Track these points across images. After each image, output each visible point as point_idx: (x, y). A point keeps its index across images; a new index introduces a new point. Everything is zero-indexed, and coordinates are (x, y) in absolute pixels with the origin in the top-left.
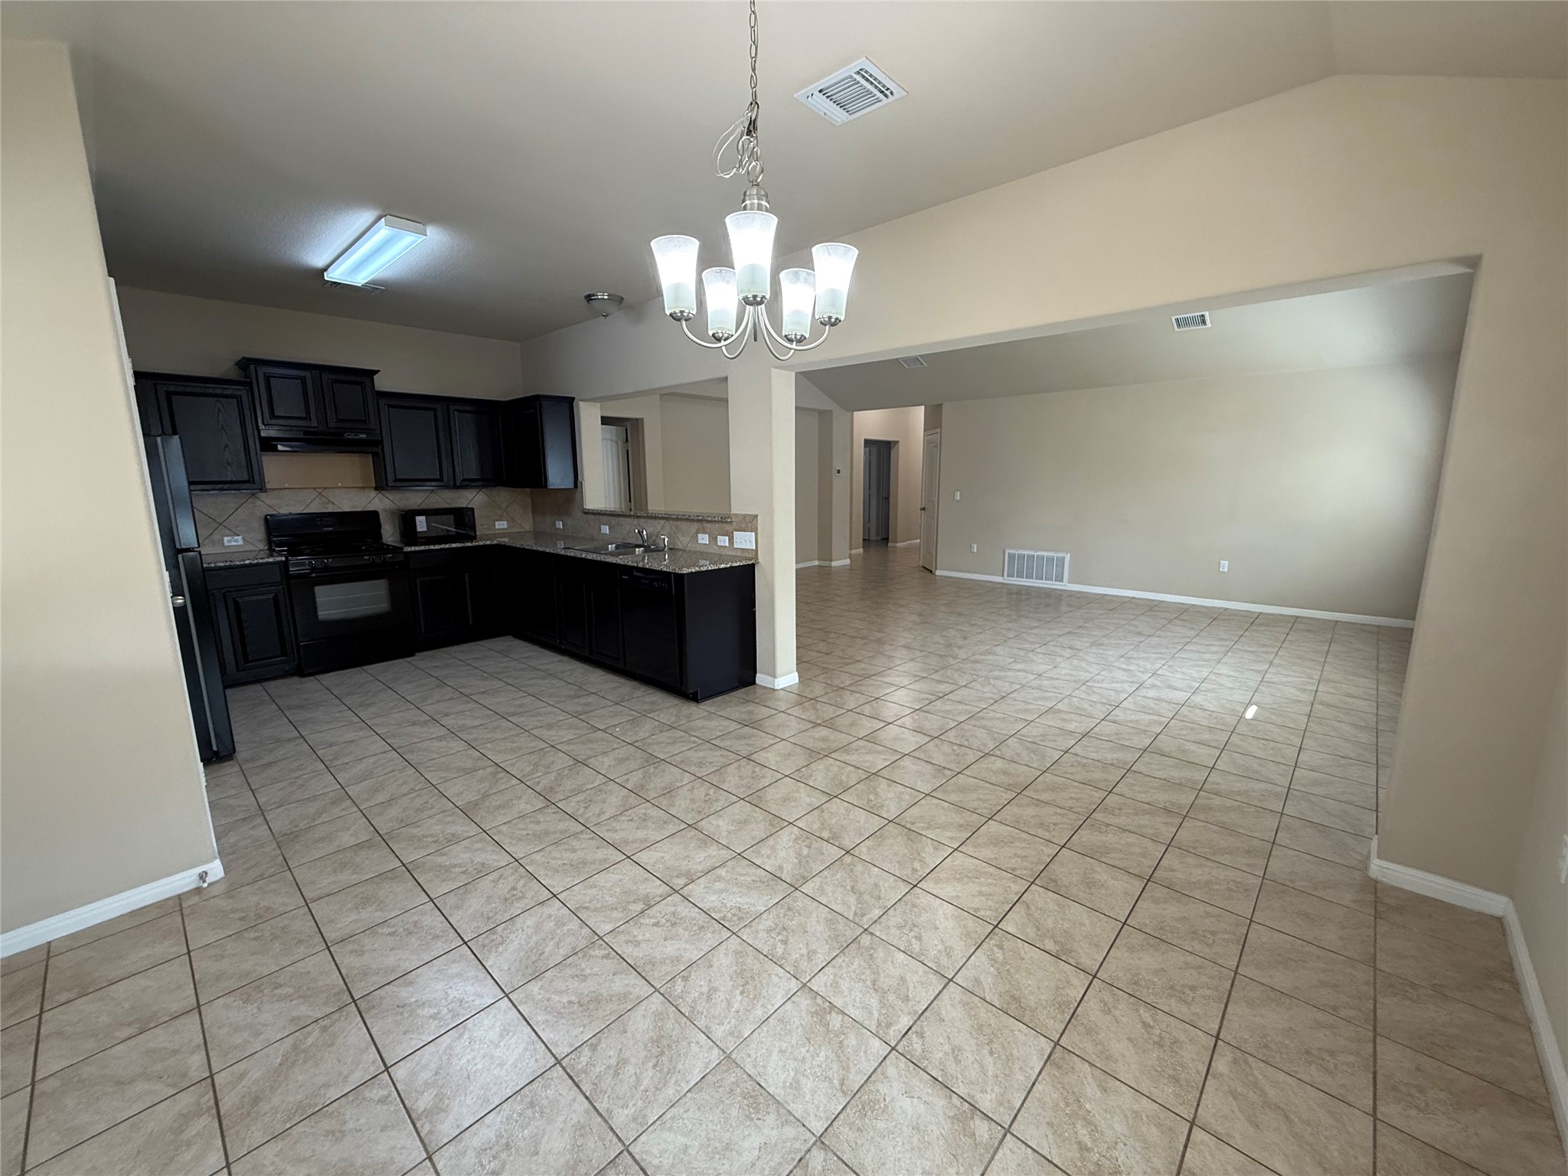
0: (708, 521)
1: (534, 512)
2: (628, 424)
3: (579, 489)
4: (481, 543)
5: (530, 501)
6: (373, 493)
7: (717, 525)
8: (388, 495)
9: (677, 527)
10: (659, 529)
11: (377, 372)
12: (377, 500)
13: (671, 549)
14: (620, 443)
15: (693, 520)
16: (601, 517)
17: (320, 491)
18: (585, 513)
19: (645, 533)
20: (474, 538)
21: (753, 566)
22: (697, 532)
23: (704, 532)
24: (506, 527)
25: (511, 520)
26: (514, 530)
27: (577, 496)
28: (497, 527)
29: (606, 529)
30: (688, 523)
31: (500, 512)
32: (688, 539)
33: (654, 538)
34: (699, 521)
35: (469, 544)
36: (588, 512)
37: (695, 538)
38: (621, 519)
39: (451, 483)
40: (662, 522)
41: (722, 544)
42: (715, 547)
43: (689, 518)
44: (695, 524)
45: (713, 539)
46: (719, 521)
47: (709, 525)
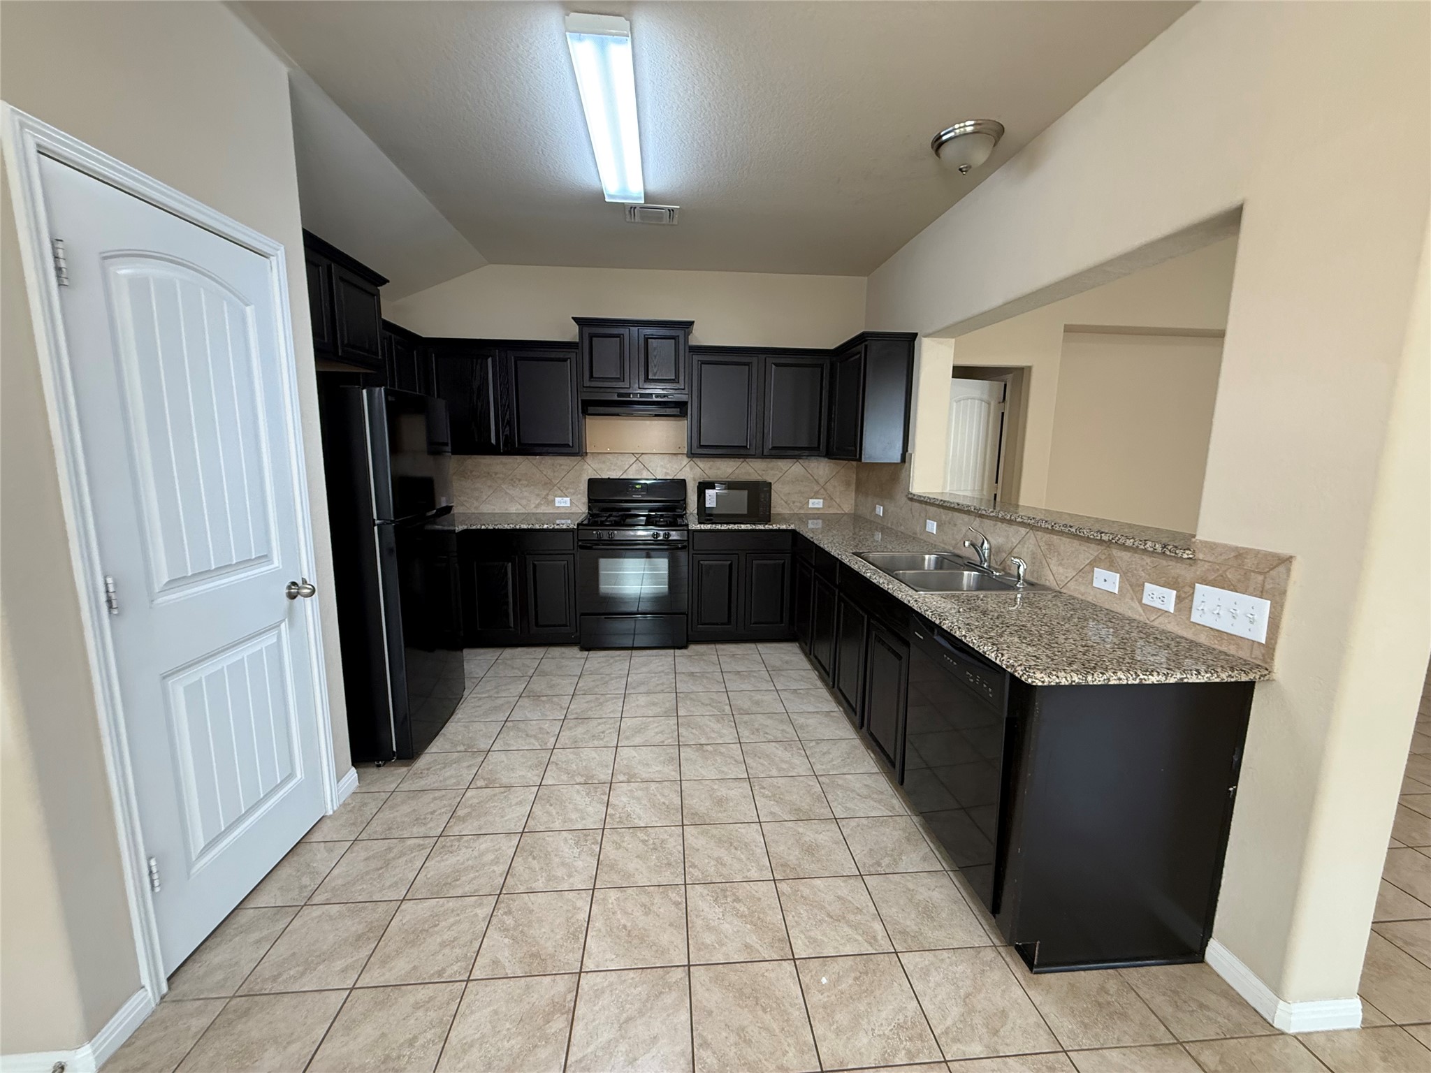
0: (1124, 547)
1: (858, 490)
2: (1009, 377)
3: (907, 464)
4: (775, 527)
5: (855, 476)
6: (685, 460)
7: (1148, 560)
8: (699, 463)
9: (1050, 545)
10: (1015, 541)
11: (693, 322)
12: (687, 469)
13: (1032, 584)
14: (993, 404)
15: (1087, 539)
16: (928, 507)
17: (637, 456)
18: (911, 499)
19: (986, 545)
20: (767, 520)
21: (1250, 686)
22: (1094, 563)
23: (1111, 566)
24: (821, 506)
25: (829, 499)
26: (831, 511)
27: (903, 474)
28: (810, 506)
29: (932, 526)
30: (1076, 543)
31: (816, 488)
32: (1071, 573)
33: (1004, 555)
34: (1101, 542)
35: (761, 527)
36: (913, 499)
37: (1085, 573)
38: (956, 514)
39: (759, 451)
40: (1023, 531)
41: (1157, 604)
42: (1133, 605)
43: (1078, 532)
44: (1090, 547)
45: (1134, 587)
46: (1154, 552)
47: (1126, 555)
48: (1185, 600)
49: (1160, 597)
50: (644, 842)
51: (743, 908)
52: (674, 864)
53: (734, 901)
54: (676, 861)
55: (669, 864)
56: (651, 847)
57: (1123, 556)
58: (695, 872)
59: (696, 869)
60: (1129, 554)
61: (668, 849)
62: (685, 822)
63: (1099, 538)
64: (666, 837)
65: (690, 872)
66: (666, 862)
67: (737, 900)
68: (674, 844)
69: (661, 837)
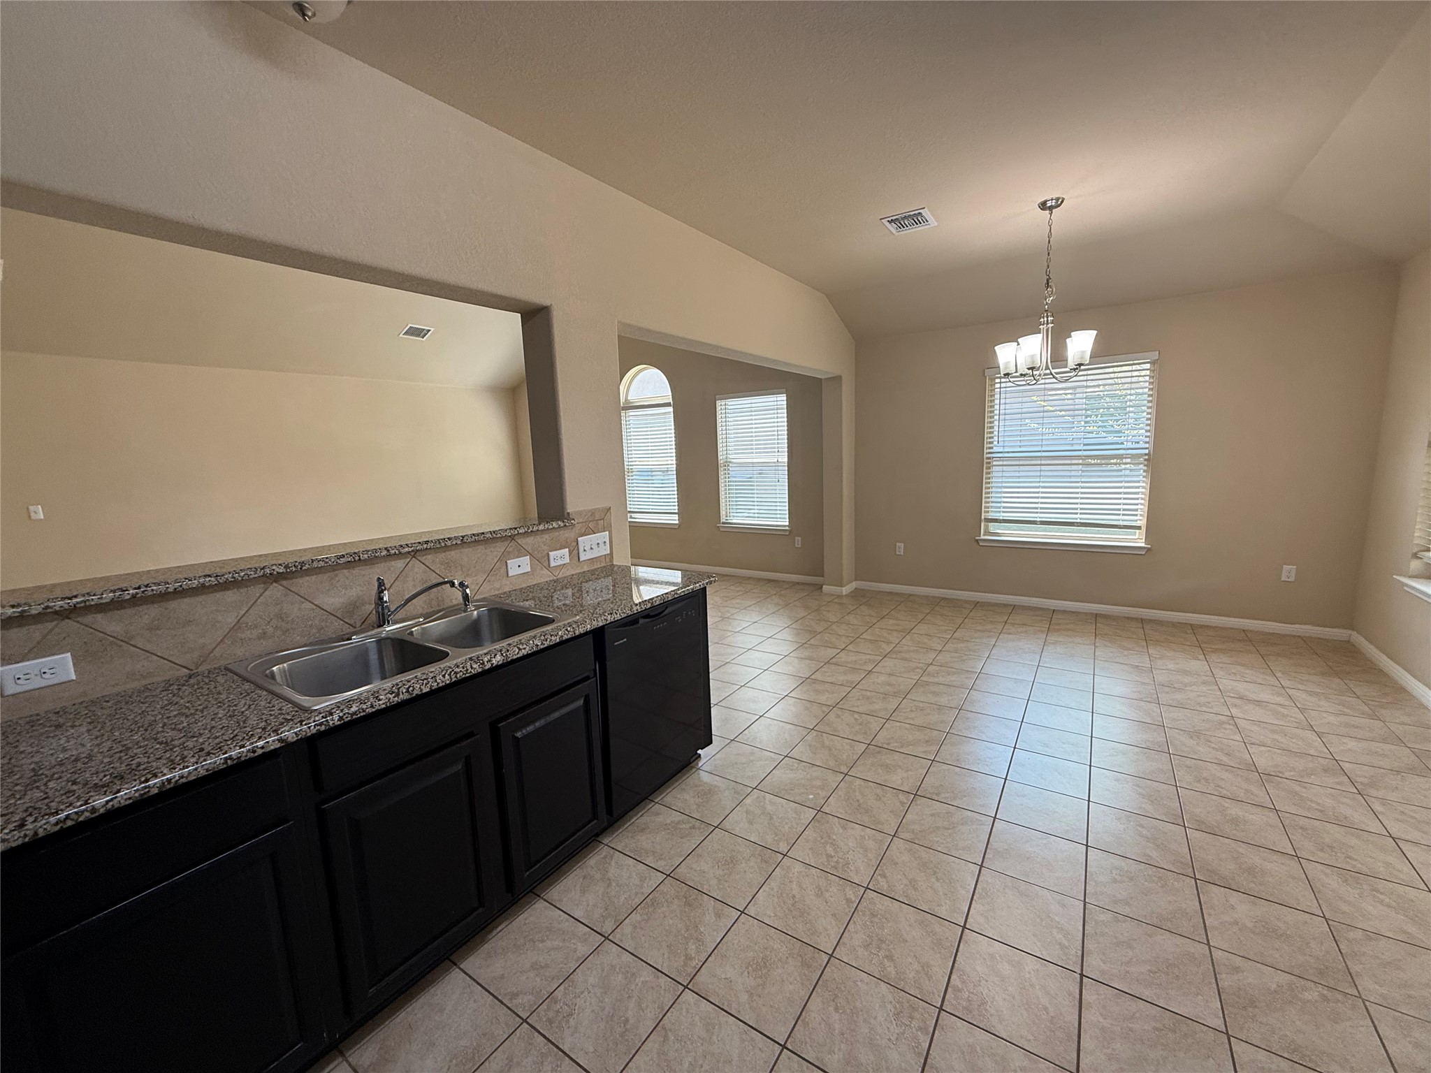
0: (527, 534)
7: (546, 536)
9: (447, 563)
15: (492, 541)
22: (504, 557)
23: (521, 553)
32: (482, 578)
34: (506, 537)
37: (497, 570)
41: (559, 563)
42: (543, 572)
43: (495, 536)
44: (496, 546)
45: (541, 560)
46: (559, 527)
47: (530, 540)
48: (575, 552)
49: (560, 557)
50: (890, 958)
51: (830, 850)
52: (868, 913)
53: (832, 857)
54: (864, 915)
55: (873, 915)
56: (884, 945)
57: (527, 542)
58: (850, 895)
59: (848, 896)
60: (532, 538)
61: (865, 933)
62: (826, 958)
63: (516, 532)
64: (861, 951)
65: (856, 897)
66: (876, 920)
67: (829, 856)
68: (857, 936)
69: (866, 953)
